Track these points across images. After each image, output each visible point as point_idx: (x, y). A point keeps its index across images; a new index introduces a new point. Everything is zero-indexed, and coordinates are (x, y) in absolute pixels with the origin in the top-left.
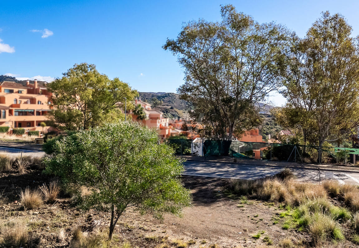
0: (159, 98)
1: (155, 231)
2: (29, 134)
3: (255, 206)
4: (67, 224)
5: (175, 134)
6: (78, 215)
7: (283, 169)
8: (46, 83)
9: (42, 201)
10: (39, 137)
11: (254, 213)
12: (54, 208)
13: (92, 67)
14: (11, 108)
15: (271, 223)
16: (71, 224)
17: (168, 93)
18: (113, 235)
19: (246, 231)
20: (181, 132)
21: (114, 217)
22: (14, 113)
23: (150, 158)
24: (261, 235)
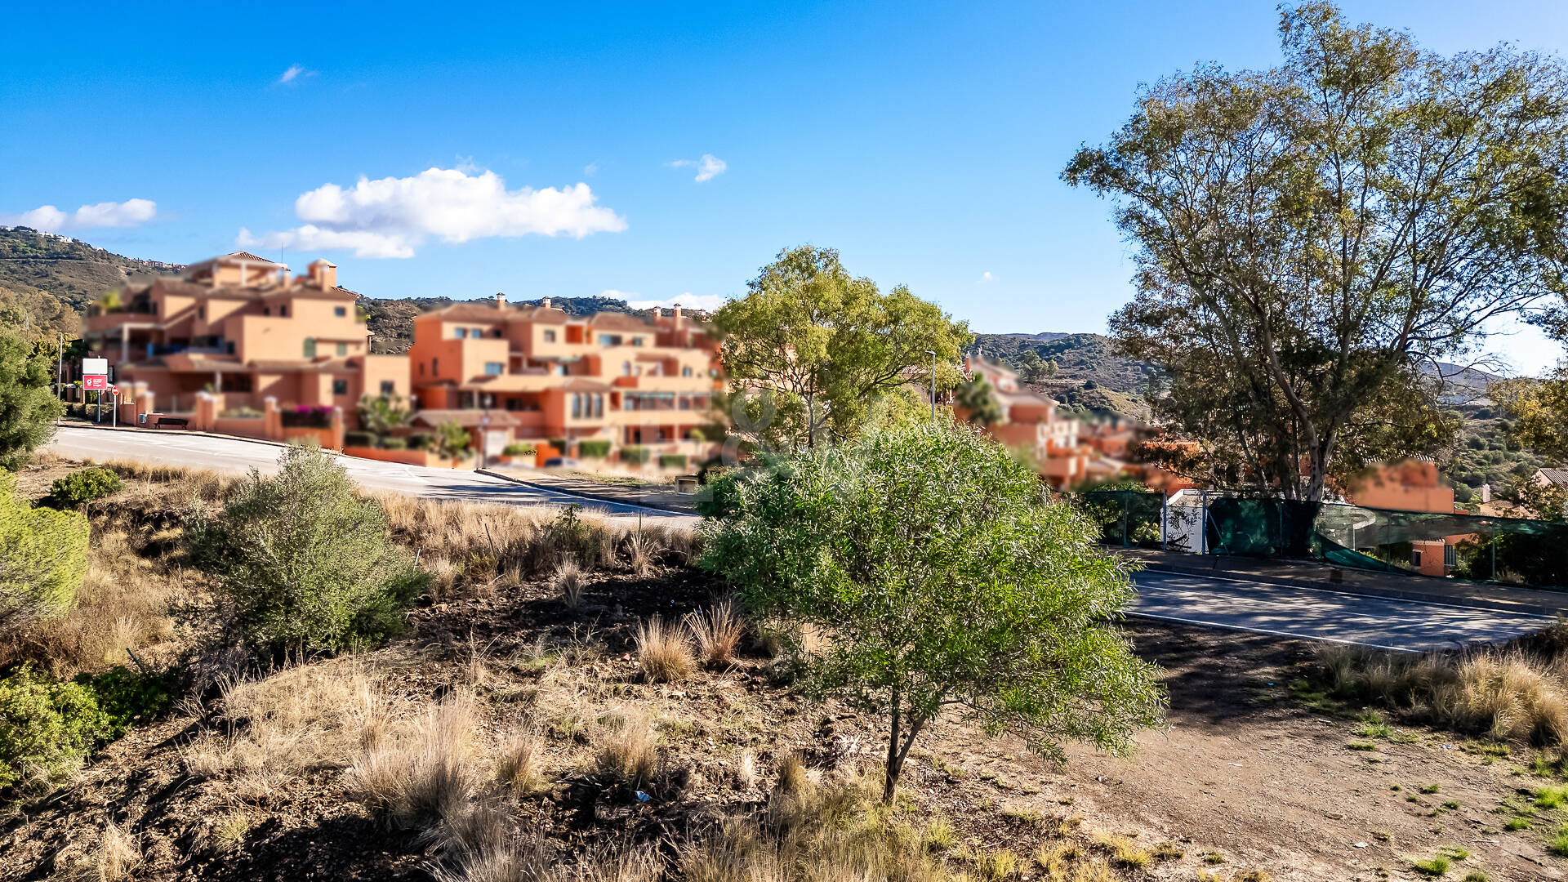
0: (1044, 351)
1: (1035, 793)
2: (663, 462)
3: (1421, 750)
4: (760, 738)
5: (1101, 473)
6: (791, 712)
7: (1553, 621)
8: (703, 314)
9: (694, 663)
10: (687, 473)
11: (1420, 779)
12: (726, 683)
13: (829, 257)
14: (615, 389)
15: (1497, 822)
16: (773, 740)
17: (1077, 336)
18: (898, 790)
19: (1385, 840)
20: (1124, 469)
21: (901, 733)
22: (623, 402)
23: (1017, 547)
24: (1451, 864)
